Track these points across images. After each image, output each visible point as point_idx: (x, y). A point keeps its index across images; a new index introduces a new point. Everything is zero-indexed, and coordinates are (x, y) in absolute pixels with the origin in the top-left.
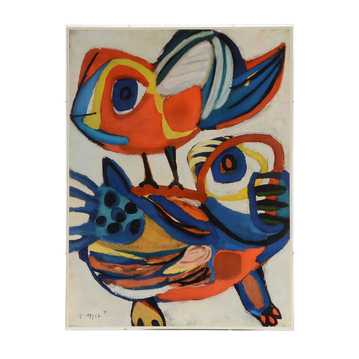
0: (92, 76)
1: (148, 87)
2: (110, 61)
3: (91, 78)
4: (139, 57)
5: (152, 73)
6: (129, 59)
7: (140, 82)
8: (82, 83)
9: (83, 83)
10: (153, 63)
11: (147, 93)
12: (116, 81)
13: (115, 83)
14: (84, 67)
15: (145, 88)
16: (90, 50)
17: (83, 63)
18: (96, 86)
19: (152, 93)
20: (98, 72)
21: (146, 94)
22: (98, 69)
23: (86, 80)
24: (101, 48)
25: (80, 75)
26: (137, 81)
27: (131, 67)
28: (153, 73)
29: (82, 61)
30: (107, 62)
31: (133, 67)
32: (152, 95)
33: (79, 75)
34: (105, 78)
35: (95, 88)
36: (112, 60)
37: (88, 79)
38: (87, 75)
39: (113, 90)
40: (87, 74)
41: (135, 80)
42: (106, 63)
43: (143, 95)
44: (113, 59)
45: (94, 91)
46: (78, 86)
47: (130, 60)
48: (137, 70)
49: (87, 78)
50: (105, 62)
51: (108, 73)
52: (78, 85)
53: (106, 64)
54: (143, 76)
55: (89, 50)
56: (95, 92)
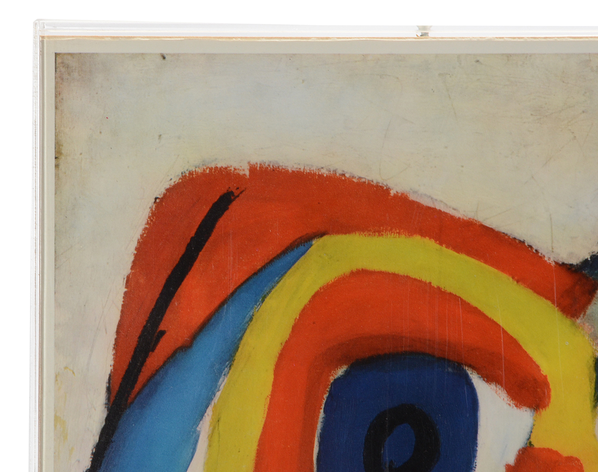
0: (194, 337)
1: (546, 413)
2: (302, 248)
3: (186, 347)
4: (487, 223)
5: (567, 321)
6: (423, 233)
7: (489, 378)
8: (135, 381)
9: (142, 379)
10: (575, 261)
11: (537, 444)
12: (340, 372)
13: (331, 379)
14: (142, 281)
15: (524, 417)
16: (184, 177)
17: (136, 256)
18: (216, 400)
19: (566, 452)
20: (230, 313)
21: (527, 453)
22: (233, 294)
23: (154, 360)
24: (253, 169)
25: (118, 332)
26: (473, 368)
27: (435, 284)
28: (574, 323)
29: (135, 244)
30: (284, 252)
31: (450, 286)
32: (570, 459)
33: (115, 329)
34: (276, 350)
35: (209, 411)
36: (316, 243)
37: (172, 357)
38: (163, 333)
39: (319, 426)
40: (162, 327)
41: (460, 365)
42: (278, 257)
43: (511, 460)
44: (322, 235)
45: (205, 427)
46: (108, 399)
47: (430, 244)
48: (475, 304)
49: (164, 348)
50: (272, 250)
51: (292, 322)
52: (109, 390)
53: (279, 264)
54: (513, 343)
55: (176, 180)
56: (211, 437)
